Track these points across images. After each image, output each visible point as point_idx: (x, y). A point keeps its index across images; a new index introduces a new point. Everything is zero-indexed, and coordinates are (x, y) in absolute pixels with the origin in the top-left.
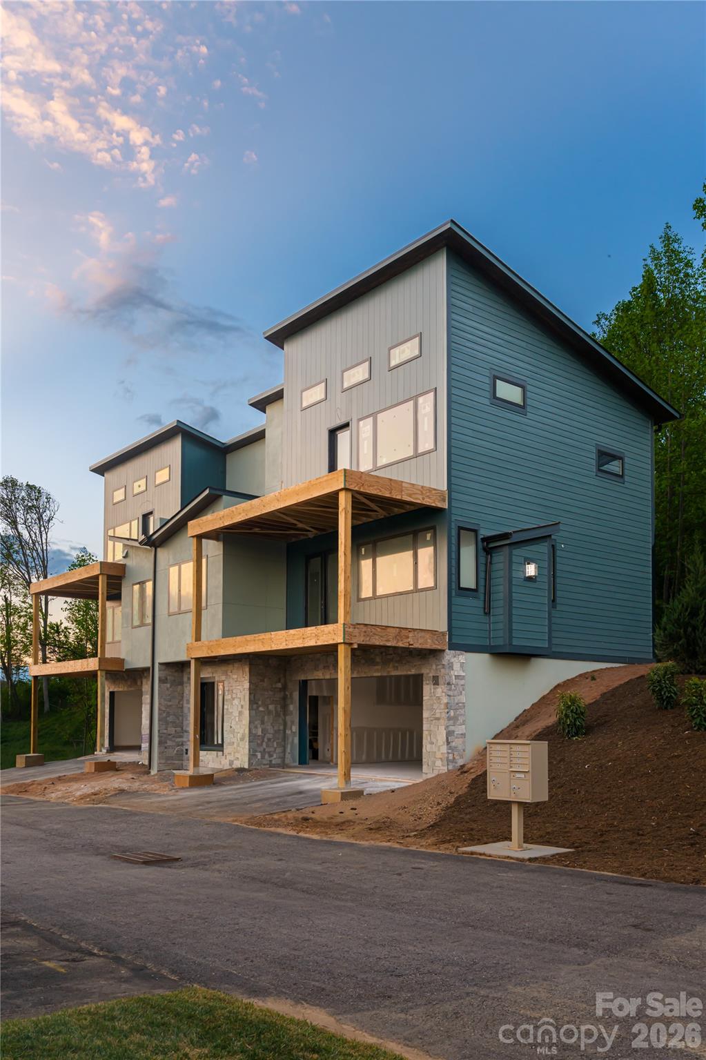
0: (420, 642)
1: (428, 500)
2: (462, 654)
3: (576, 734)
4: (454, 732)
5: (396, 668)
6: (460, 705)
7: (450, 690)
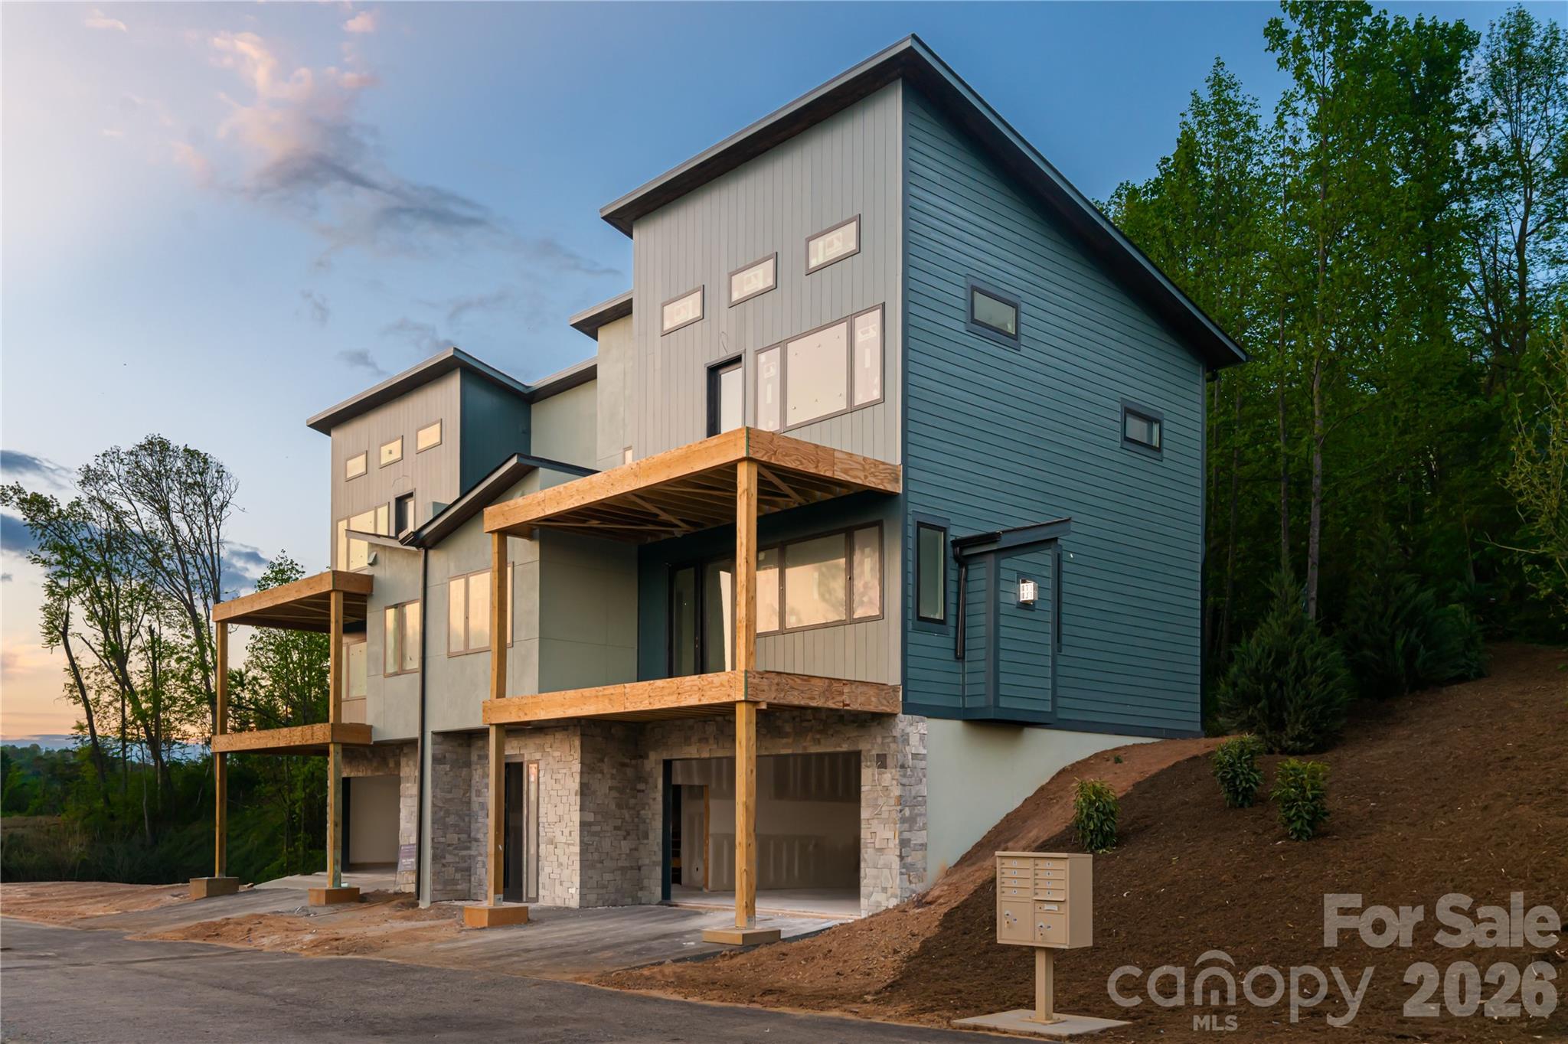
0: (859, 701)
1: (874, 480)
2: (923, 721)
3: (1104, 846)
4: (909, 840)
5: (818, 742)
6: (920, 799)
7: (904, 776)
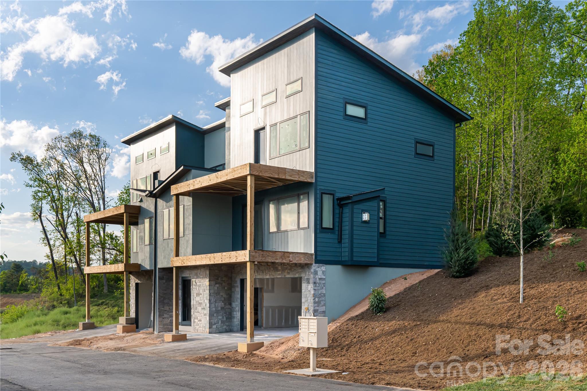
0: (296, 260)
1: (302, 178)
2: (324, 266)
3: (379, 312)
4: (318, 310)
5: (288, 273)
6: (322, 295)
7: (316, 286)
